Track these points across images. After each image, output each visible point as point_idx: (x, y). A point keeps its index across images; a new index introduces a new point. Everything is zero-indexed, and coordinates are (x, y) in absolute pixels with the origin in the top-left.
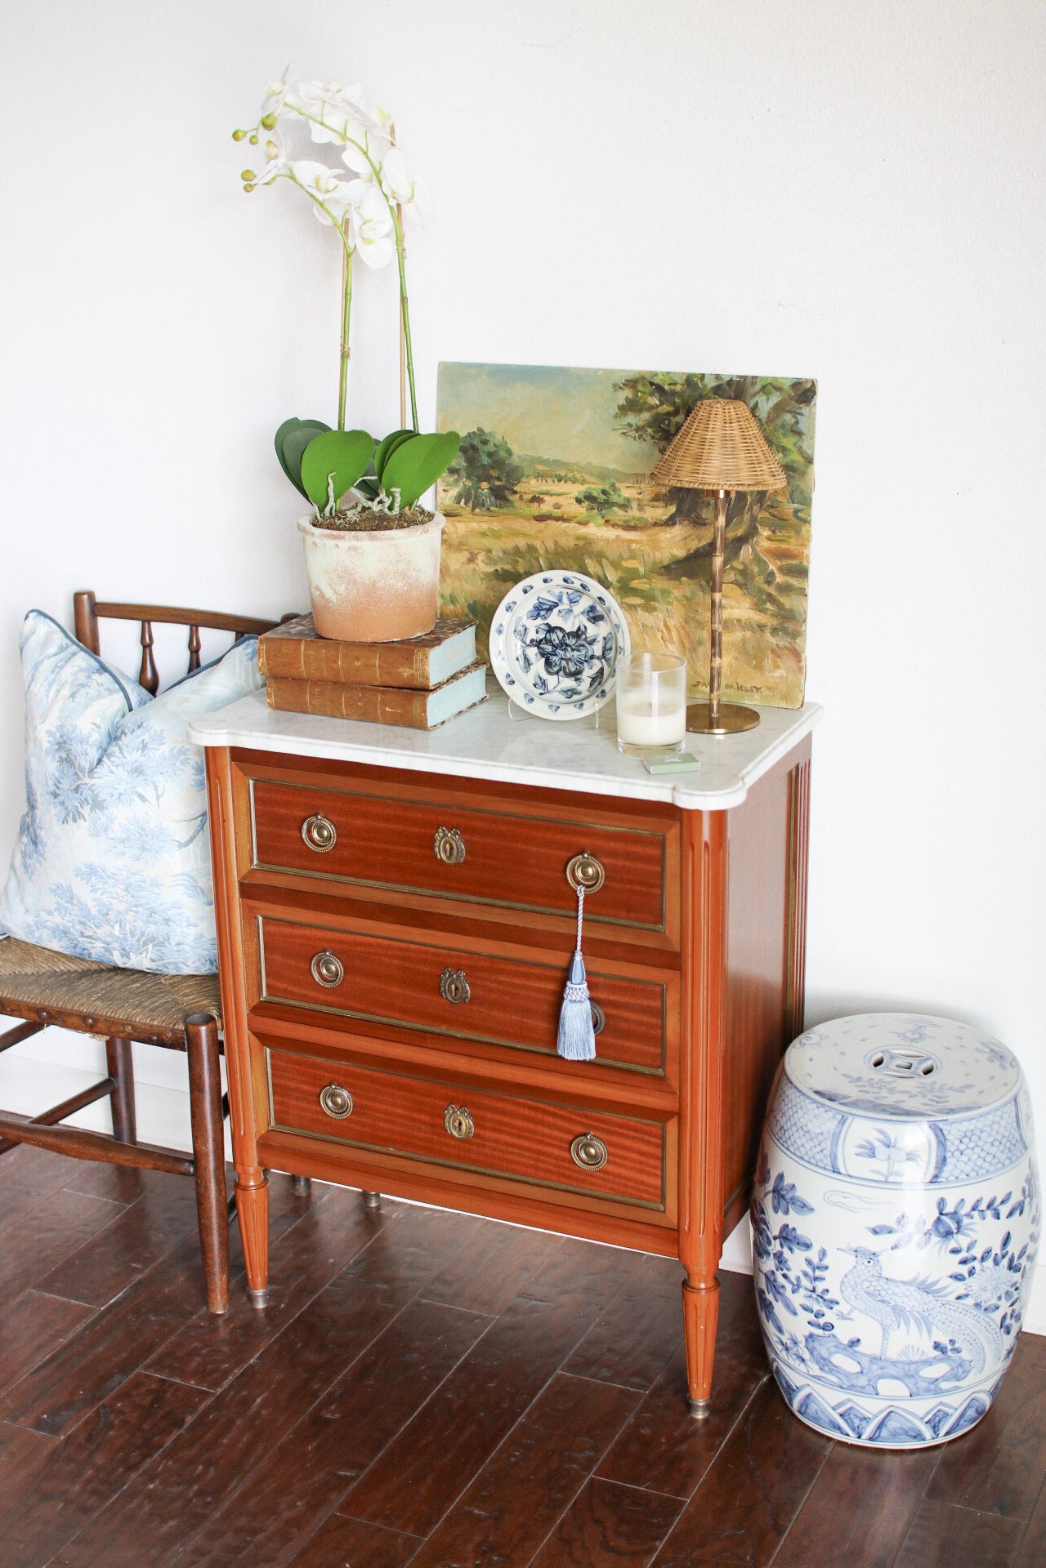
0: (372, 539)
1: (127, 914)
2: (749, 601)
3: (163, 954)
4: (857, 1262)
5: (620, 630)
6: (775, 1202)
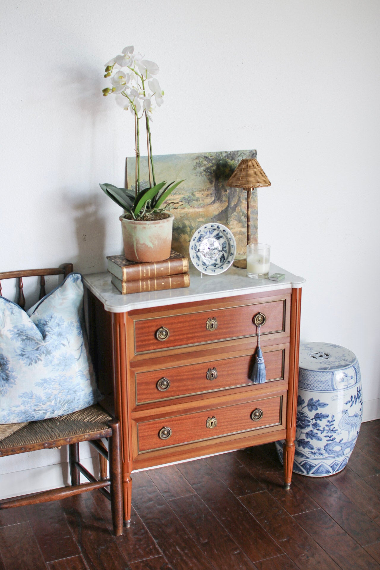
0: (167, 221)
1: (59, 394)
2: (240, 225)
4: (343, 415)
5: (232, 240)
6: (310, 408)
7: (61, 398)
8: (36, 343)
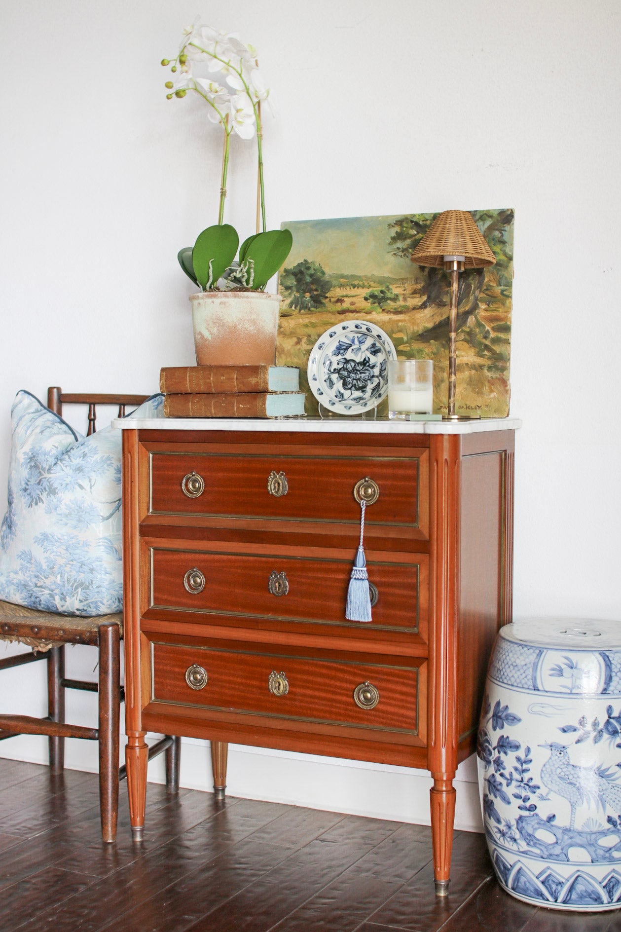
0: (235, 297)
1: (66, 566)
2: (473, 351)
3: (88, 595)
4: (552, 754)
5: (391, 354)
6: (494, 724)
7: (70, 575)
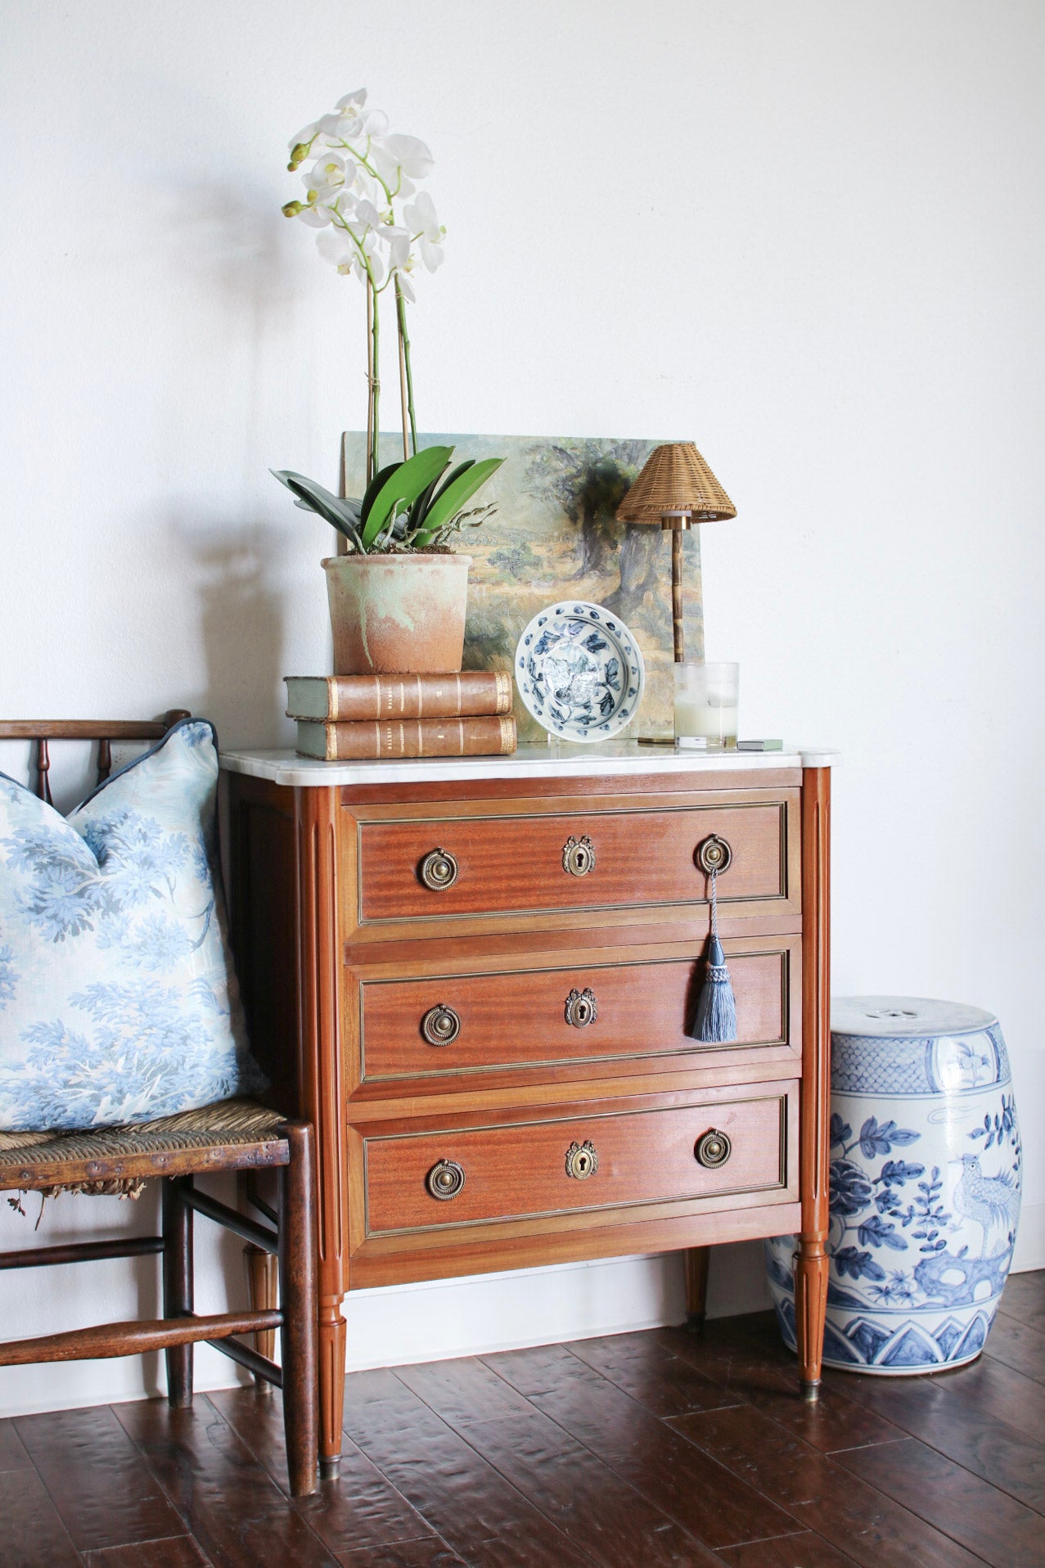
0: (454, 562)
1: (138, 1039)
4: (964, 1169)
5: (632, 652)
6: (868, 1149)
7: (145, 1054)
8: (78, 874)
